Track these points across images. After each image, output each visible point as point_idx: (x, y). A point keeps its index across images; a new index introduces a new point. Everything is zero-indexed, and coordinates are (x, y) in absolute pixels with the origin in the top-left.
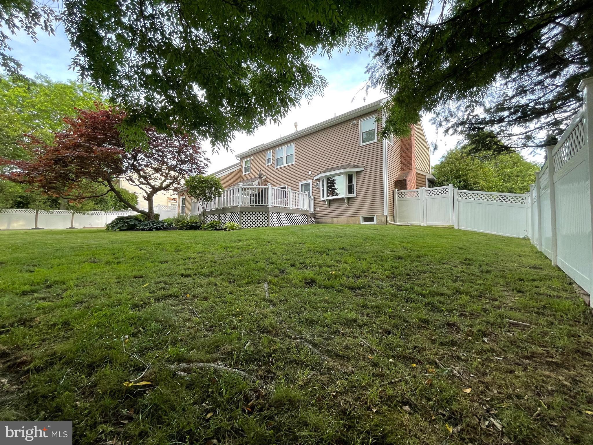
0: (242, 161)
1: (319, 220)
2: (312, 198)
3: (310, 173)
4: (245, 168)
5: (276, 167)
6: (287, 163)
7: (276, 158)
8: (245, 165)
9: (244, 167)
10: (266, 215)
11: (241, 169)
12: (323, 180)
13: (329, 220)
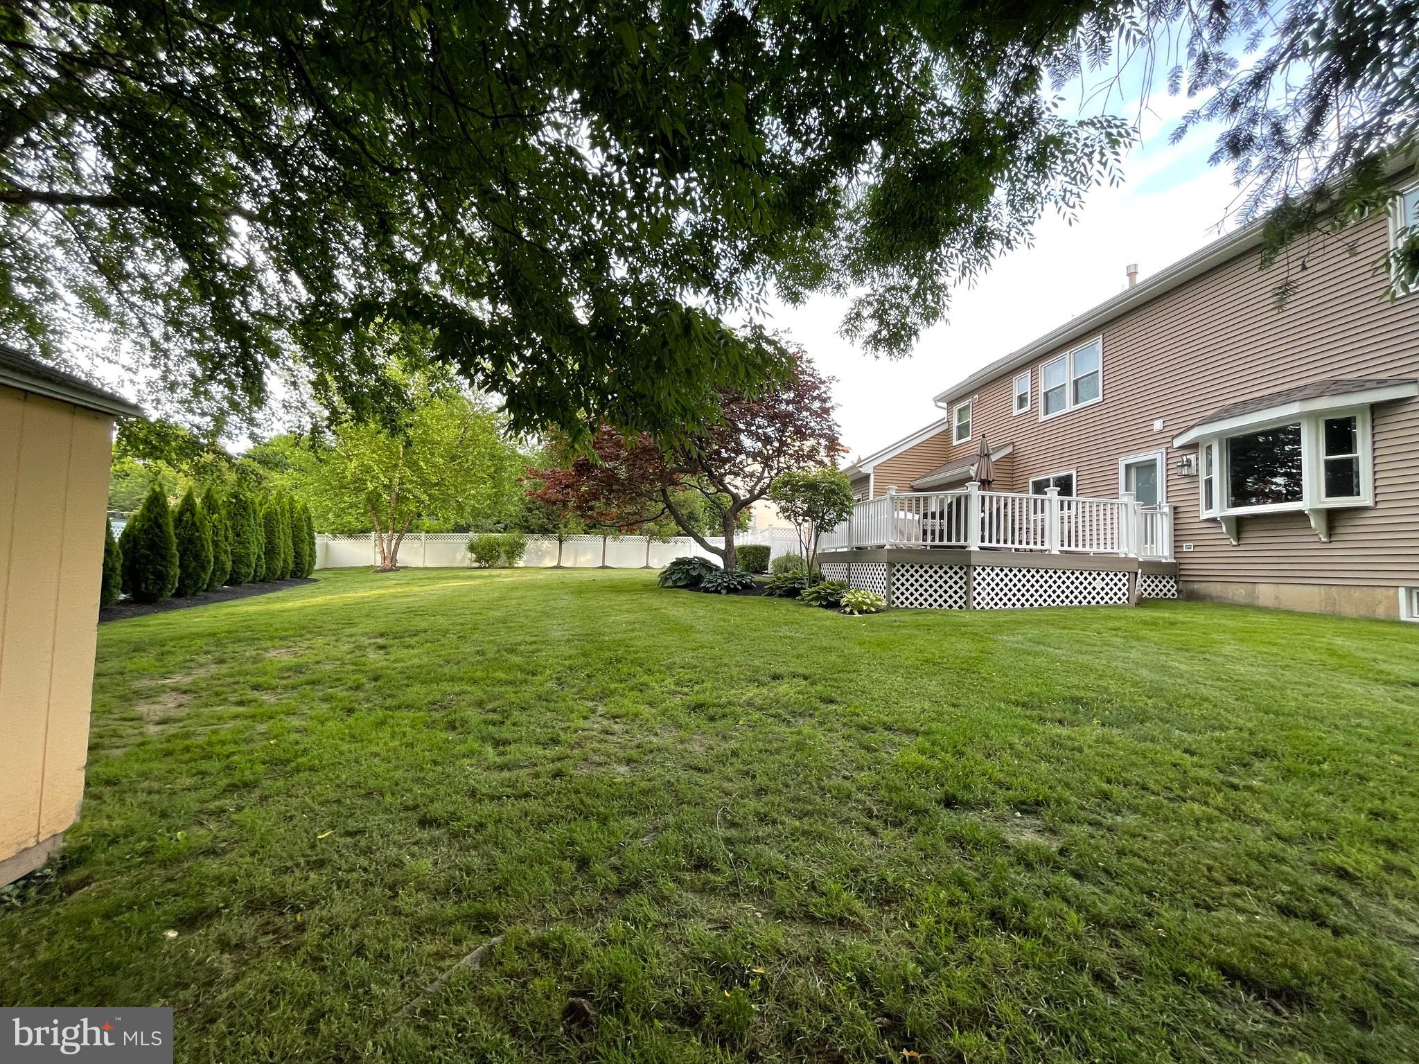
0: (950, 411)
1: (1196, 586)
2: (1166, 510)
3: (1158, 425)
4: (959, 427)
5: (1042, 418)
6: (1076, 402)
7: (1042, 390)
8: (959, 420)
9: (955, 423)
10: (961, 573)
11: (947, 432)
12: (1209, 448)
13: (1238, 592)
